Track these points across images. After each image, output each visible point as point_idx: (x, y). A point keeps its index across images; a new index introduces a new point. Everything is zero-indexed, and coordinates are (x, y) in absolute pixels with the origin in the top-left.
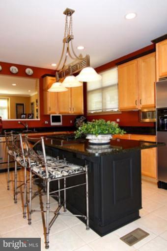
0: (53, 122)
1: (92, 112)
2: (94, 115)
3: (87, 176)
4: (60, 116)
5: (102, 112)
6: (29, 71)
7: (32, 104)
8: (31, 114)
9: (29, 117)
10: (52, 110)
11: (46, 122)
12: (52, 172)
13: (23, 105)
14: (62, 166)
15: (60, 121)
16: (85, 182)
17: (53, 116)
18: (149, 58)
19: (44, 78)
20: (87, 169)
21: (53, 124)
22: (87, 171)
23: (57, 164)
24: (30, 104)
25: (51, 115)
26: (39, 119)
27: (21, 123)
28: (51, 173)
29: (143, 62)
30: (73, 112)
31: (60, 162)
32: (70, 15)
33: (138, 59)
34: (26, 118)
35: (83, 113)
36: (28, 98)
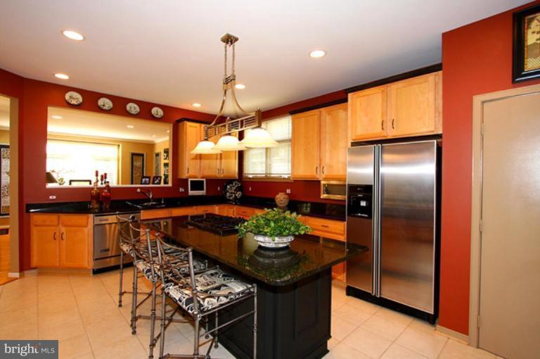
0: (192, 190)
1: (251, 176)
2: (253, 180)
3: (255, 299)
4: (203, 181)
5: (267, 177)
6: (157, 112)
7: (157, 155)
8: (157, 177)
9: (154, 181)
10: (191, 173)
11: (181, 190)
12: (204, 299)
13: (142, 155)
14: (216, 285)
15: (203, 189)
16: (253, 309)
17: (191, 182)
18: (337, 110)
19: (181, 124)
20: (256, 289)
21: (191, 193)
22: (256, 292)
23: (209, 280)
24: (154, 155)
25: (190, 180)
26: (170, 185)
27: (141, 192)
28: (201, 302)
29: (329, 115)
30: (222, 176)
31: (212, 275)
32: (232, 44)
33: (321, 109)
34: (149, 184)
35: (237, 176)
36: (151, 146)
